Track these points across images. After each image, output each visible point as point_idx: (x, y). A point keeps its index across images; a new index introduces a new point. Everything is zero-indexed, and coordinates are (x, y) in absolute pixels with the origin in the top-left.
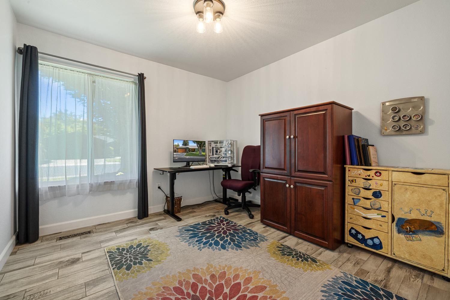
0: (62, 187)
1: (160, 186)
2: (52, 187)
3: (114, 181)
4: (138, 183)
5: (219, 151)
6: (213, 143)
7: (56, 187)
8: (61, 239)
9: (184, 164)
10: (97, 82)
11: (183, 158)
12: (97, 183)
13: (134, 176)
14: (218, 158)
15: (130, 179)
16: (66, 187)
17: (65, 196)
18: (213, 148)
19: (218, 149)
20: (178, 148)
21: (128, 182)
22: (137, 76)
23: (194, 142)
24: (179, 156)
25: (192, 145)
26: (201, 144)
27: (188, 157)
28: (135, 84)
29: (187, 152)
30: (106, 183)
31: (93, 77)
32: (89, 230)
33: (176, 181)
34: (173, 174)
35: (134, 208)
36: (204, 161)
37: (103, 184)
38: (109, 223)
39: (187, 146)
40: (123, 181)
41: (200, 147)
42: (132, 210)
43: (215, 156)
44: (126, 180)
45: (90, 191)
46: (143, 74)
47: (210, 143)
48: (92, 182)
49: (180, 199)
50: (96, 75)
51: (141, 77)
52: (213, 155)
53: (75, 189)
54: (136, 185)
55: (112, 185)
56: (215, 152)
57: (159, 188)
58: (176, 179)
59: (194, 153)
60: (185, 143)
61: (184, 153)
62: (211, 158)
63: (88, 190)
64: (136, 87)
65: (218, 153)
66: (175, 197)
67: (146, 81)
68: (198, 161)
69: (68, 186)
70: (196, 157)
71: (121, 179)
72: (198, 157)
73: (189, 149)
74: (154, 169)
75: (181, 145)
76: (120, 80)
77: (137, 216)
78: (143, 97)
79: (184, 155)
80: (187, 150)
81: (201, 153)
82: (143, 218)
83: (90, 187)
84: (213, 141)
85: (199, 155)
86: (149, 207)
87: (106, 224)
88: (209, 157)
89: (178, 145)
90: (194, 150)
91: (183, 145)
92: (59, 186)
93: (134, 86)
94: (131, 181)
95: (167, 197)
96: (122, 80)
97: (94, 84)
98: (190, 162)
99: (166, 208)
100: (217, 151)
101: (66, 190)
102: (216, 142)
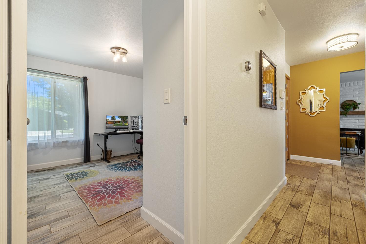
0: (36, 143)
1: (98, 144)
2: (30, 144)
3: (68, 141)
4: (83, 142)
5: (137, 122)
6: (134, 117)
7: (33, 144)
8: (36, 172)
9: (114, 130)
10: (57, 82)
11: (112, 127)
12: (58, 142)
13: (81, 137)
14: (136, 127)
15: (78, 139)
16: (39, 144)
17: (38, 149)
18: (134, 120)
19: (137, 121)
20: (108, 121)
21: (77, 141)
22: (83, 78)
23: (119, 117)
24: (109, 126)
25: (117, 119)
26: (124, 118)
27: (115, 126)
28: (82, 82)
29: (114, 123)
30: (63, 142)
31: (54, 79)
32: (53, 168)
33: (107, 140)
34: (106, 136)
35: (82, 157)
36: (127, 128)
37: (61, 142)
38: (65, 165)
39: (114, 120)
40: (74, 141)
41: (123, 120)
42: (80, 158)
43: (135, 125)
44: (76, 140)
45: (53, 146)
46: (86, 77)
47: (132, 117)
48: (55, 141)
49: (111, 151)
50: (56, 78)
51: (85, 79)
52: (134, 124)
53: (44, 144)
54: (83, 143)
55: (67, 143)
56: (135, 123)
57: (98, 145)
58: (108, 139)
59: (119, 124)
60: (113, 118)
61: (112, 124)
62: (132, 127)
63: (52, 146)
64: (82, 85)
65: (137, 123)
66: (107, 150)
67: (88, 81)
68: (123, 129)
69: (40, 143)
70: (120, 126)
71: (73, 139)
72: (122, 126)
73: (116, 122)
74: (94, 133)
75: (110, 119)
76: (72, 80)
77: (83, 161)
78: (86, 90)
79: (112, 125)
80: (114, 122)
81: (124, 124)
82: (87, 162)
83: (53, 144)
84: (134, 116)
85: (123, 125)
86: (91, 157)
87: (63, 165)
88: (130, 126)
89: (108, 120)
90: (119, 122)
91: (111, 119)
92: (34, 143)
93: (80, 83)
94: (79, 141)
95: (103, 150)
96: (73, 81)
97: (55, 83)
98: (118, 129)
99: (102, 157)
100: (136, 123)
101: (39, 145)
102: (135, 117)
